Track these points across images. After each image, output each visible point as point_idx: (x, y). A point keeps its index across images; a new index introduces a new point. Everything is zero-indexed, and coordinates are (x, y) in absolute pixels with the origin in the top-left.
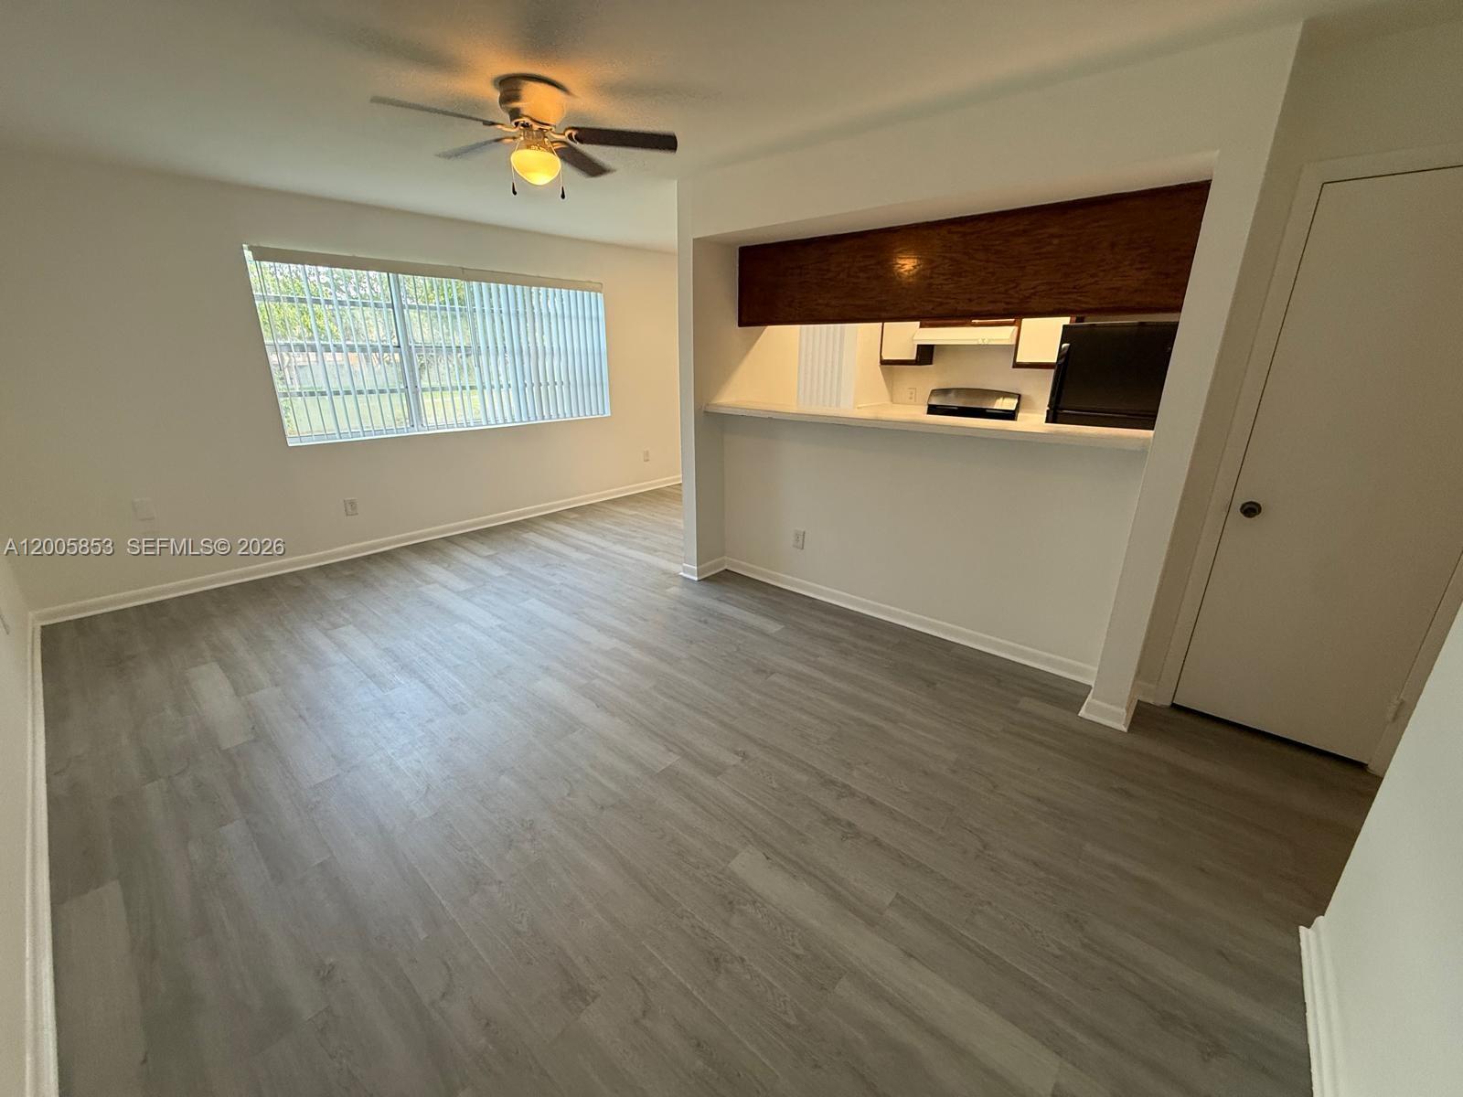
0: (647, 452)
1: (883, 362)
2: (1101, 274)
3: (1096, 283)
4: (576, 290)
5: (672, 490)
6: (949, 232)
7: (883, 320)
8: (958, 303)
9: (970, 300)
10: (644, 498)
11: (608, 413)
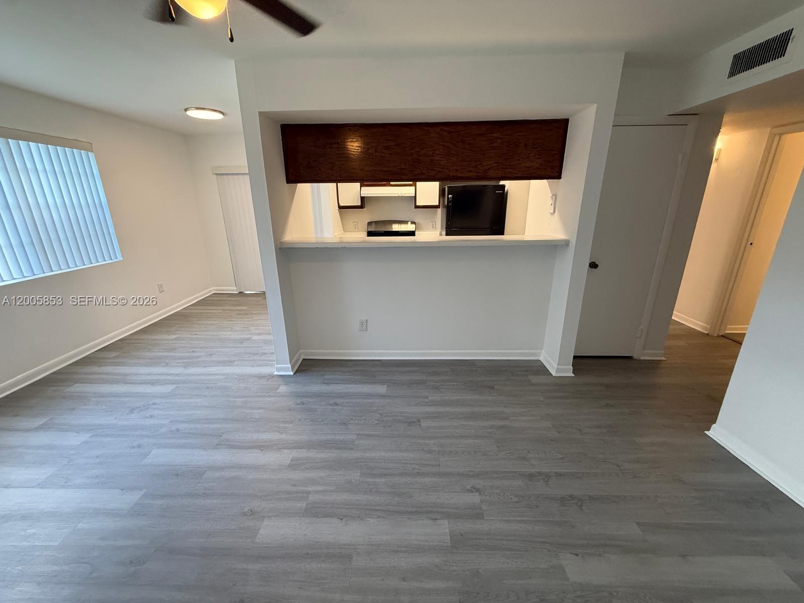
0: (161, 285)
1: (340, 207)
2: (522, 159)
3: (519, 164)
4: (73, 148)
5: (188, 311)
6: (441, 130)
7: (337, 181)
8: (450, 171)
9: (457, 170)
10: (167, 322)
11: (120, 258)
